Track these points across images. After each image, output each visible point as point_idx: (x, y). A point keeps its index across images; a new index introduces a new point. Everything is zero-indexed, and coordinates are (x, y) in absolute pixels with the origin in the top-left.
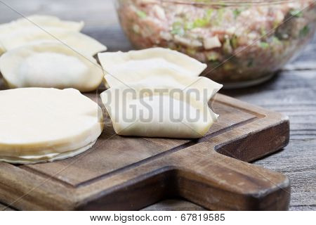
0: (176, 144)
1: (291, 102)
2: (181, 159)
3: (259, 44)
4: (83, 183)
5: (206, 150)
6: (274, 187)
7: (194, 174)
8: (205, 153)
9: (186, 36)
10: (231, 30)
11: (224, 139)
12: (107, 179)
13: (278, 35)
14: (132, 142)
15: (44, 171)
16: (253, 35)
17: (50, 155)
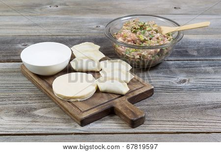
0: (117, 96)
1: (161, 75)
2: (116, 103)
3: (151, 58)
4: (86, 111)
5: (125, 100)
6: (139, 117)
7: (118, 109)
8: (124, 101)
9: (129, 55)
10: (143, 54)
11: (131, 95)
12: (93, 110)
13: (158, 55)
14: (104, 94)
15: (76, 105)
16: (149, 56)
17: (79, 100)
